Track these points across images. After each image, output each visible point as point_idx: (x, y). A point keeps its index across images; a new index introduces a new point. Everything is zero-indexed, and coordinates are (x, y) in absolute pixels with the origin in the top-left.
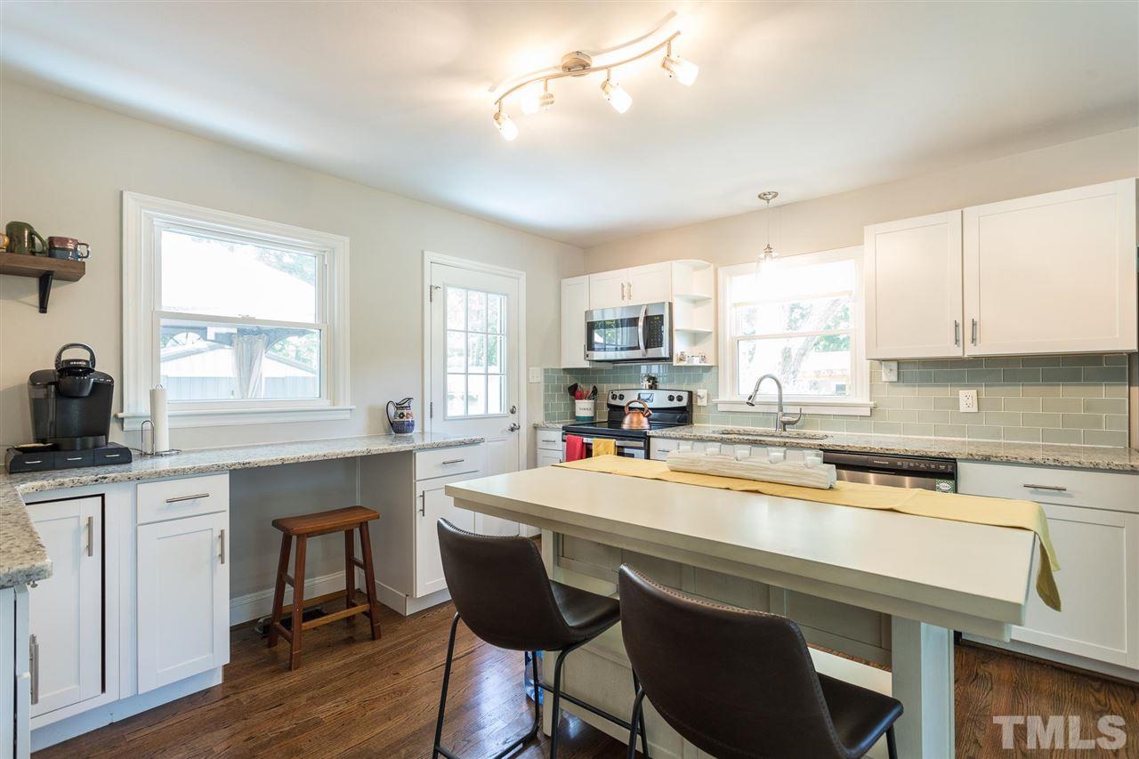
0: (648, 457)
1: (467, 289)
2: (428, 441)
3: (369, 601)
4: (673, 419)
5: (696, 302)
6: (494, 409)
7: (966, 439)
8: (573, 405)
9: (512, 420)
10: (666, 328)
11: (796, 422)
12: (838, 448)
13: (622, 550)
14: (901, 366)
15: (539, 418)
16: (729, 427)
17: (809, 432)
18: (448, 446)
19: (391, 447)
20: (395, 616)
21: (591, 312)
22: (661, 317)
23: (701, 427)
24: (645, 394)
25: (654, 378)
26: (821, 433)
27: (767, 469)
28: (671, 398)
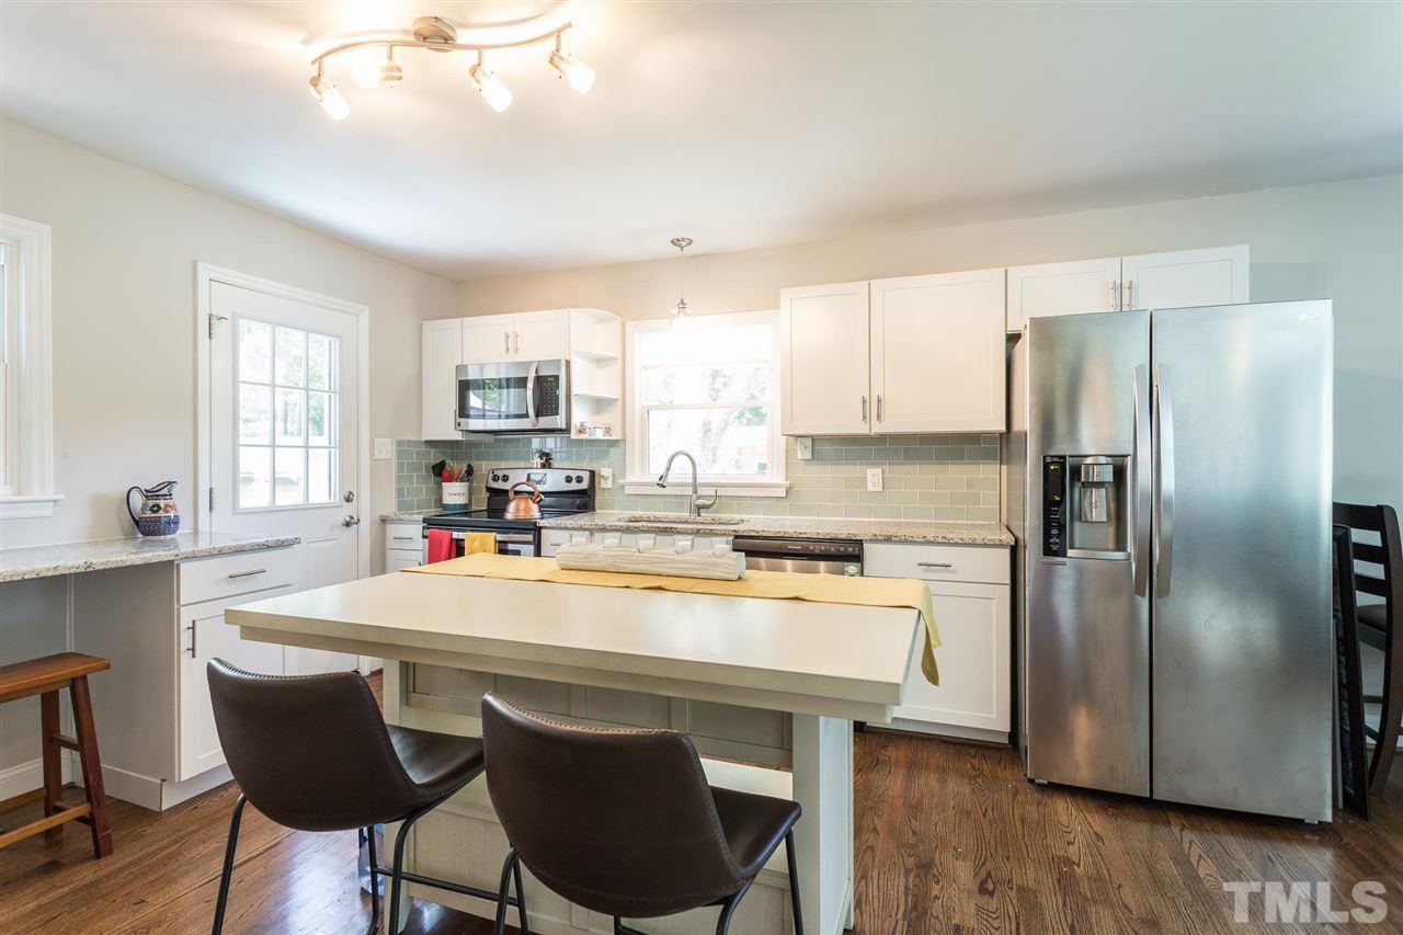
0: (538, 553)
1: (274, 324)
2: (204, 544)
3: (89, 800)
4: (571, 505)
5: (600, 361)
6: (320, 495)
7: (873, 519)
8: (440, 488)
9: (348, 511)
10: (562, 392)
11: (712, 505)
12: (753, 534)
13: (495, 675)
14: (816, 443)
15: (390, 509)
16: (638, 513)
17: (725, 516)
18: (240, 551)
19: (133, 557)
20: (143, 815)
21: (465, 367)
22: (556, 378)
23: (606, 514)
24: (537, 474)
25: (547, 455)
26: (737, 517)
27: (674, 561)
28: (569, 479)
